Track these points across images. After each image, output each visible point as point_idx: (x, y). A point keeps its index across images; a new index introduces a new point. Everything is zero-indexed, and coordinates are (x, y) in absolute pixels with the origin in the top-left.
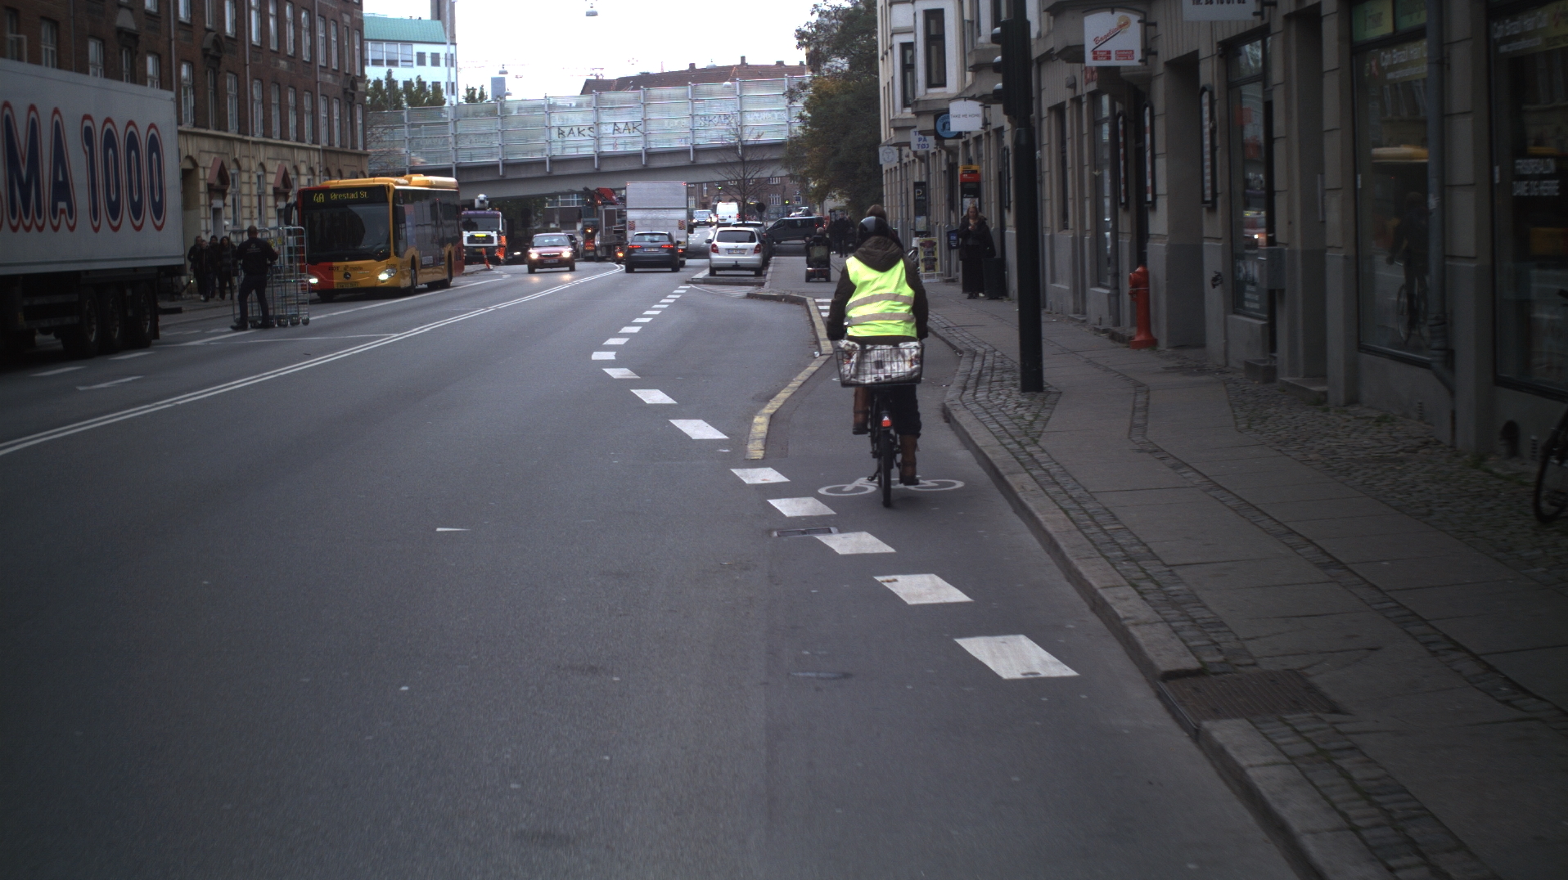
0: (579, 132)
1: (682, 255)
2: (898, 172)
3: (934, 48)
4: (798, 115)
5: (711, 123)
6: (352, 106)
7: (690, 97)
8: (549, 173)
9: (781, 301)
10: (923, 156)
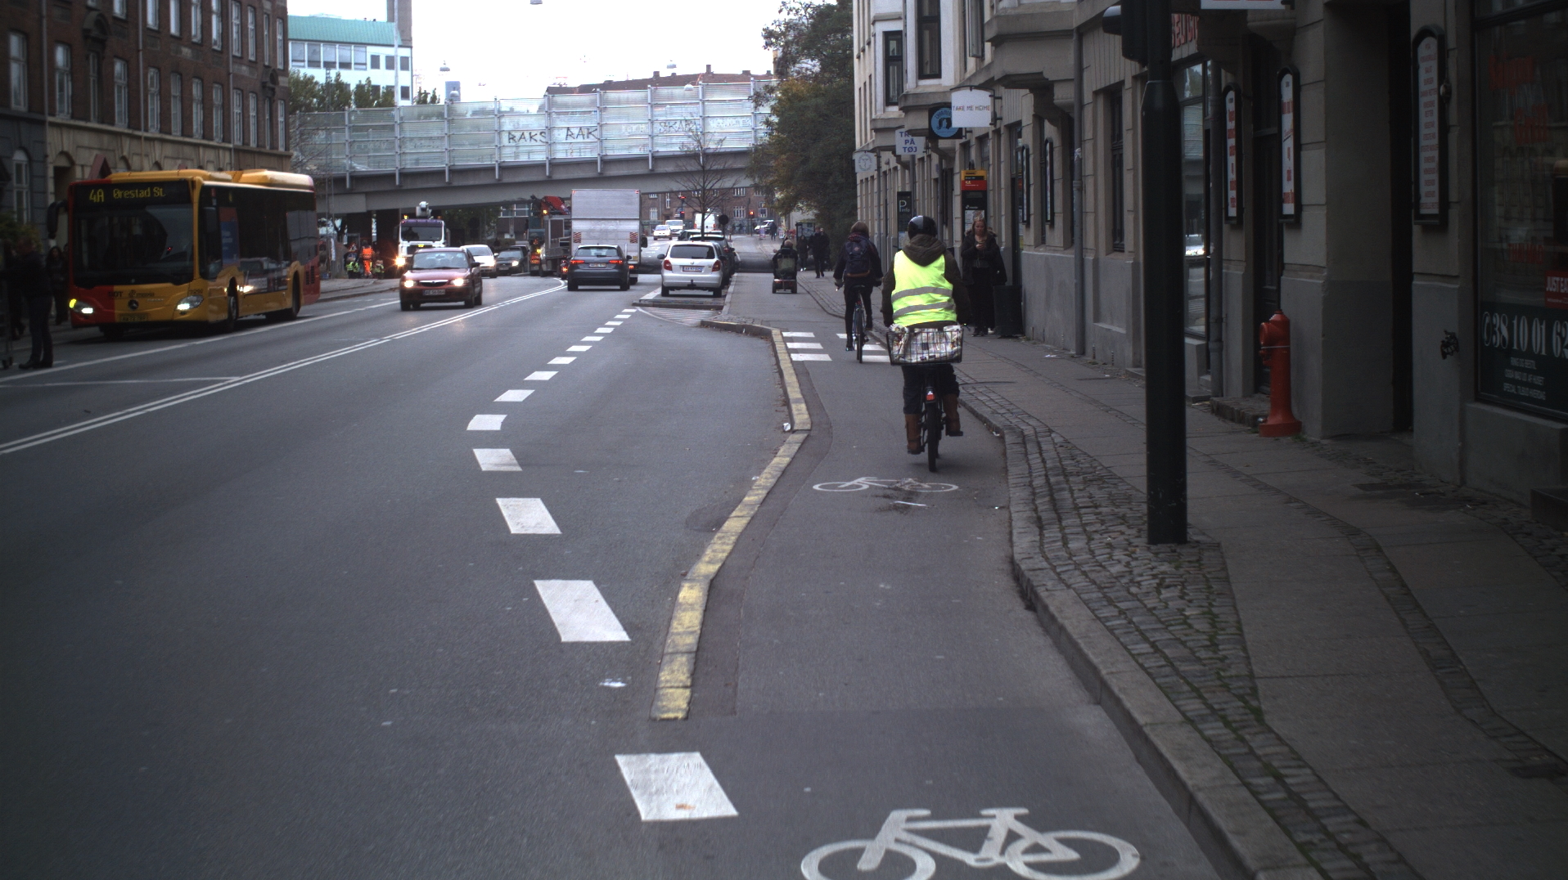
0: (531, 137)
1: (632, 271)
2: (876, 182)
3: (927, 34)
4: (764, 119)
5: (672, 129)
6: (272, 102)
7: (649, 101)
8: (499, 180)
9: (741, 332)
10: (909, 162)
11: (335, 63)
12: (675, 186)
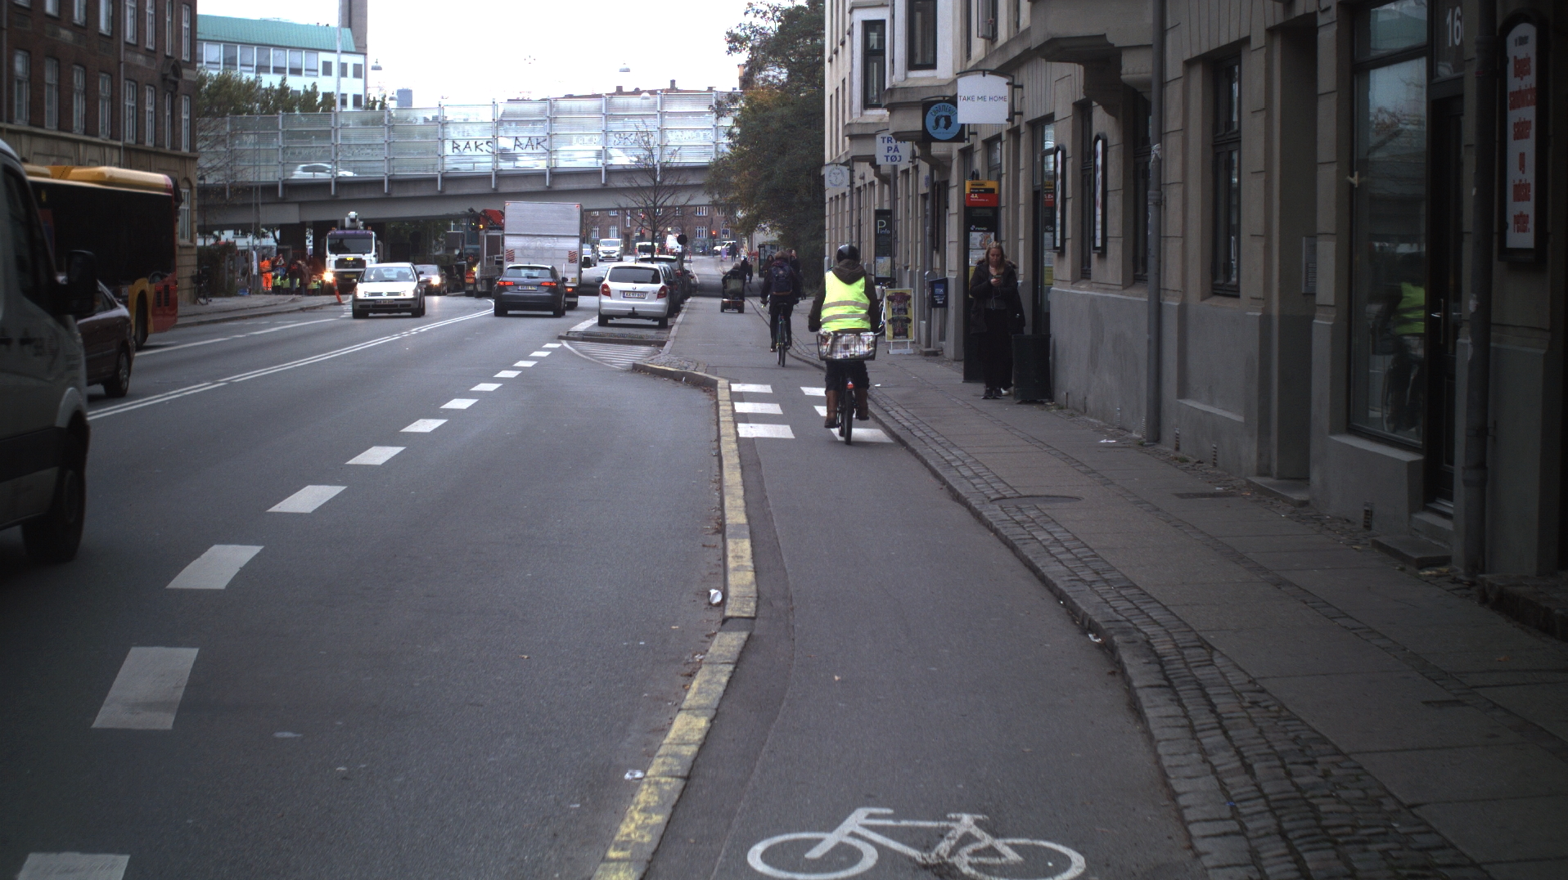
0: (477, 147)
2: (847, 200)
4: (727, 132)
5: (627, 141)
6: (174, 97)
7: (604, 112)
8: (441, 192)
9: (681, 382)
10: (890, 175)
11: (285, 68)
12: (625, 201)
